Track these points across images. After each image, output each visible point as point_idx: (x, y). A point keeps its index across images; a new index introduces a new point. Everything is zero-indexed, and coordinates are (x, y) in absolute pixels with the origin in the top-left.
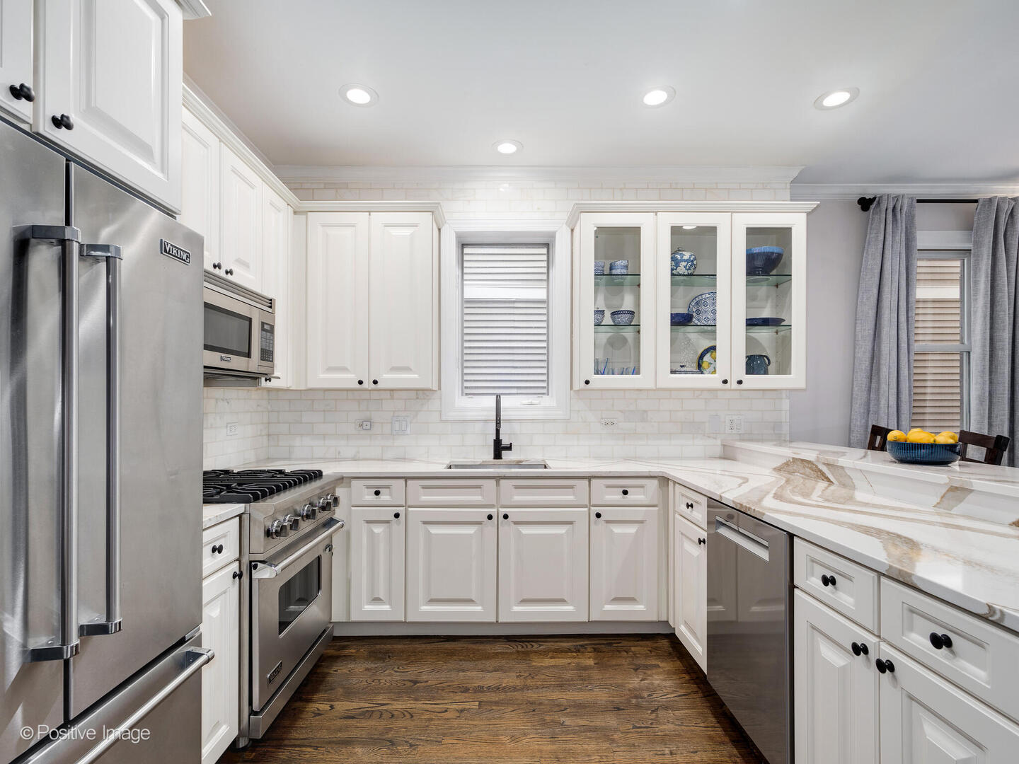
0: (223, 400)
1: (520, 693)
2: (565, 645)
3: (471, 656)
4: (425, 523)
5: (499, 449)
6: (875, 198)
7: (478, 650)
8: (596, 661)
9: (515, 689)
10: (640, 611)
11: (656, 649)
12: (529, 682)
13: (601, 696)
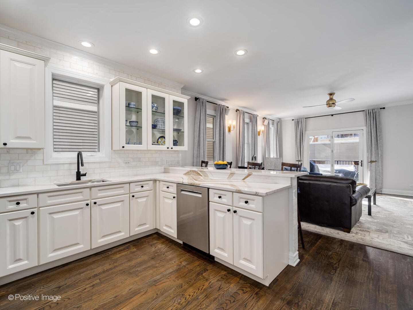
1: (114, 269)
2: (121, 248)
3: (82, 267)
4: (50, 214)
5: (79, 176)
6: (198, 98)
7: (84, 264)
8: (137, 249)
9: (111, 269)
10: (147, 228)
11: (154, 238)
12: (115, 264)
13: (145, 258)
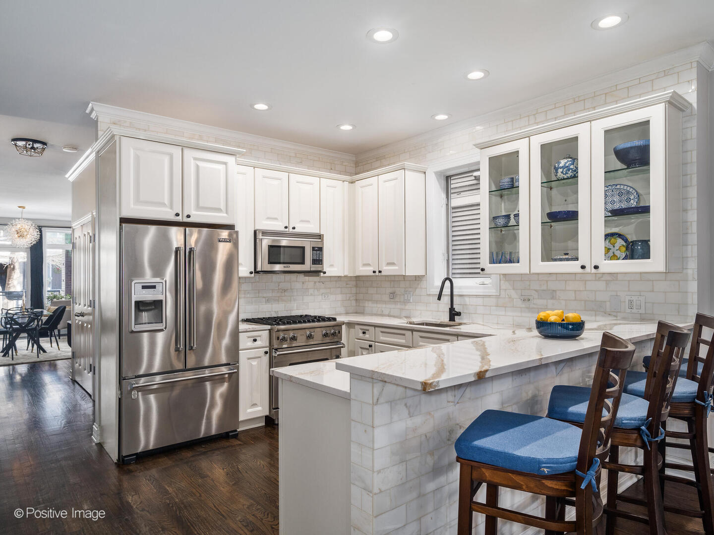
0: (319, 282)
5: (452, 314)
